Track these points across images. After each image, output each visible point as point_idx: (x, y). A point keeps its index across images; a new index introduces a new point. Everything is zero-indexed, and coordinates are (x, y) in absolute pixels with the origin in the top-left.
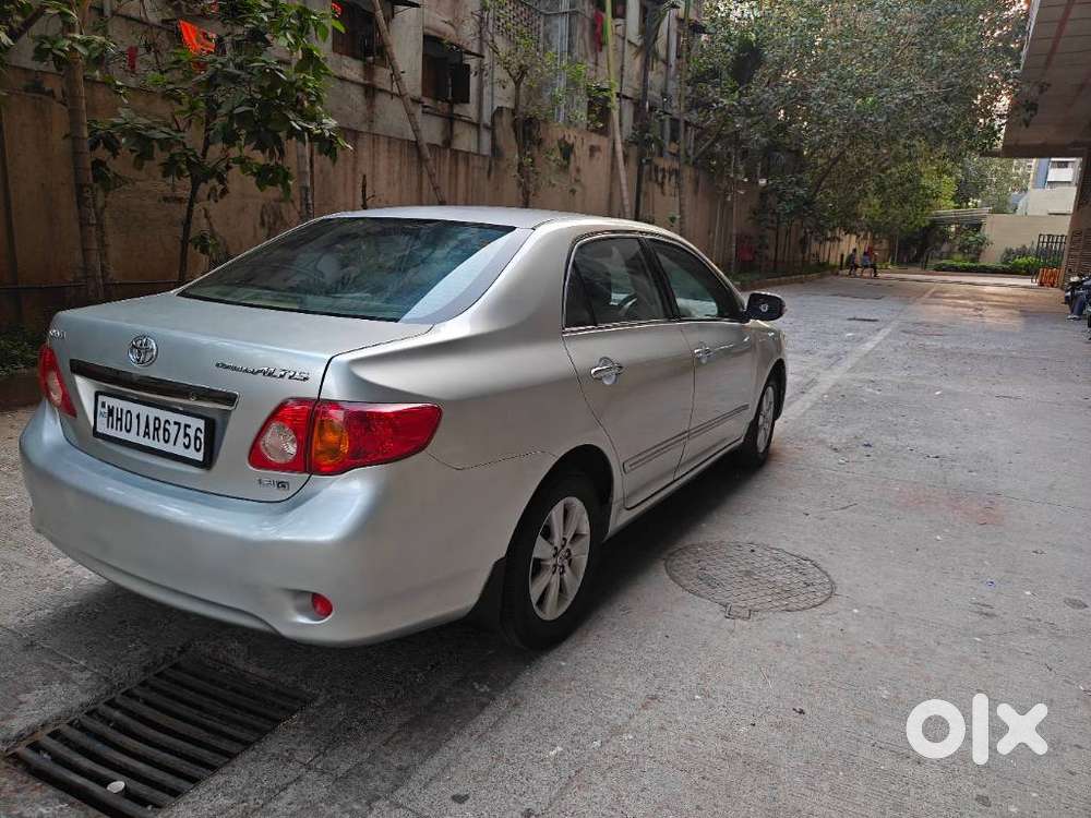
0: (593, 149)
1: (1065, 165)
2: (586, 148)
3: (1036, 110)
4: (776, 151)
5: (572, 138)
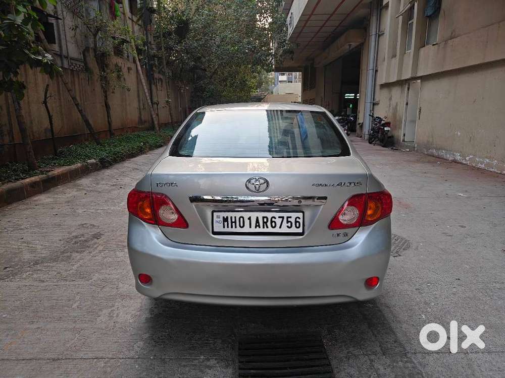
0: (129, 69)
1: (284, 74)
2: (126, 68)
3: (294, 53)
4: (197, 69)
5: (120, 64)
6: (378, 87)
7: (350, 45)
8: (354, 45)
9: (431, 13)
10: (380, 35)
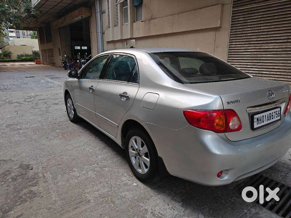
6: (105, 43)
7: (82, 17)
8: (84, 16)
9: (137, 4)
10: (102, 12)
